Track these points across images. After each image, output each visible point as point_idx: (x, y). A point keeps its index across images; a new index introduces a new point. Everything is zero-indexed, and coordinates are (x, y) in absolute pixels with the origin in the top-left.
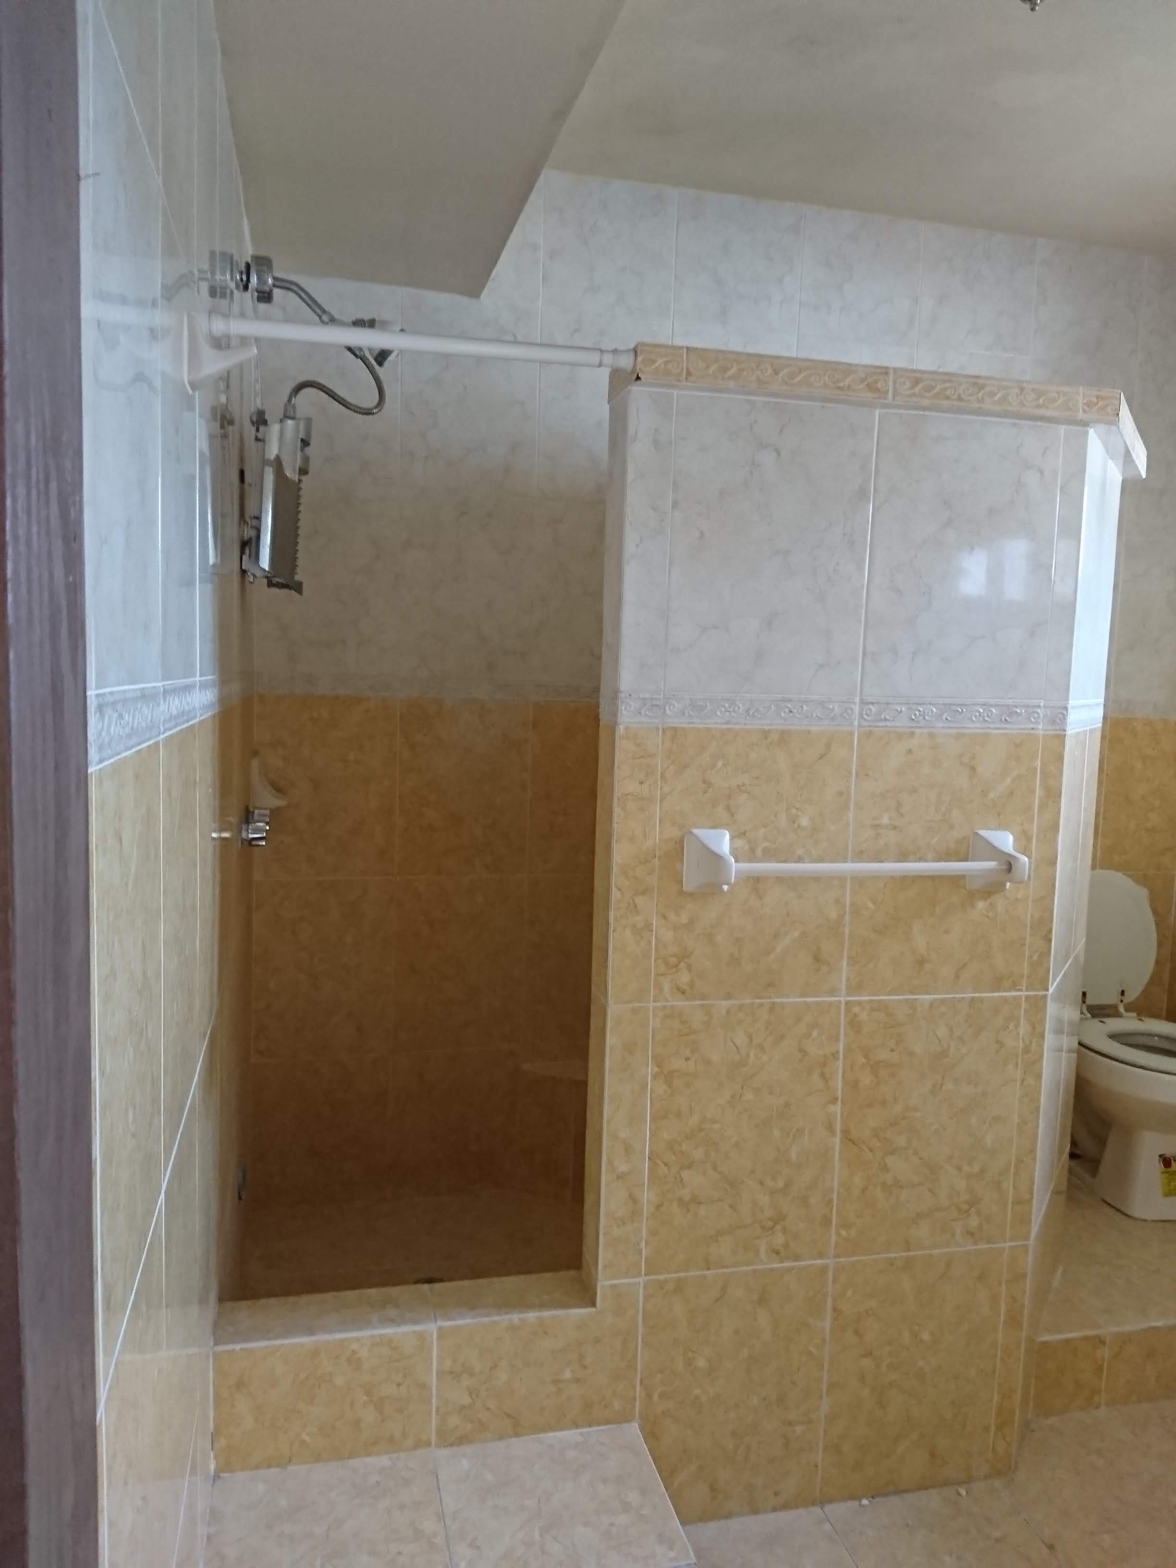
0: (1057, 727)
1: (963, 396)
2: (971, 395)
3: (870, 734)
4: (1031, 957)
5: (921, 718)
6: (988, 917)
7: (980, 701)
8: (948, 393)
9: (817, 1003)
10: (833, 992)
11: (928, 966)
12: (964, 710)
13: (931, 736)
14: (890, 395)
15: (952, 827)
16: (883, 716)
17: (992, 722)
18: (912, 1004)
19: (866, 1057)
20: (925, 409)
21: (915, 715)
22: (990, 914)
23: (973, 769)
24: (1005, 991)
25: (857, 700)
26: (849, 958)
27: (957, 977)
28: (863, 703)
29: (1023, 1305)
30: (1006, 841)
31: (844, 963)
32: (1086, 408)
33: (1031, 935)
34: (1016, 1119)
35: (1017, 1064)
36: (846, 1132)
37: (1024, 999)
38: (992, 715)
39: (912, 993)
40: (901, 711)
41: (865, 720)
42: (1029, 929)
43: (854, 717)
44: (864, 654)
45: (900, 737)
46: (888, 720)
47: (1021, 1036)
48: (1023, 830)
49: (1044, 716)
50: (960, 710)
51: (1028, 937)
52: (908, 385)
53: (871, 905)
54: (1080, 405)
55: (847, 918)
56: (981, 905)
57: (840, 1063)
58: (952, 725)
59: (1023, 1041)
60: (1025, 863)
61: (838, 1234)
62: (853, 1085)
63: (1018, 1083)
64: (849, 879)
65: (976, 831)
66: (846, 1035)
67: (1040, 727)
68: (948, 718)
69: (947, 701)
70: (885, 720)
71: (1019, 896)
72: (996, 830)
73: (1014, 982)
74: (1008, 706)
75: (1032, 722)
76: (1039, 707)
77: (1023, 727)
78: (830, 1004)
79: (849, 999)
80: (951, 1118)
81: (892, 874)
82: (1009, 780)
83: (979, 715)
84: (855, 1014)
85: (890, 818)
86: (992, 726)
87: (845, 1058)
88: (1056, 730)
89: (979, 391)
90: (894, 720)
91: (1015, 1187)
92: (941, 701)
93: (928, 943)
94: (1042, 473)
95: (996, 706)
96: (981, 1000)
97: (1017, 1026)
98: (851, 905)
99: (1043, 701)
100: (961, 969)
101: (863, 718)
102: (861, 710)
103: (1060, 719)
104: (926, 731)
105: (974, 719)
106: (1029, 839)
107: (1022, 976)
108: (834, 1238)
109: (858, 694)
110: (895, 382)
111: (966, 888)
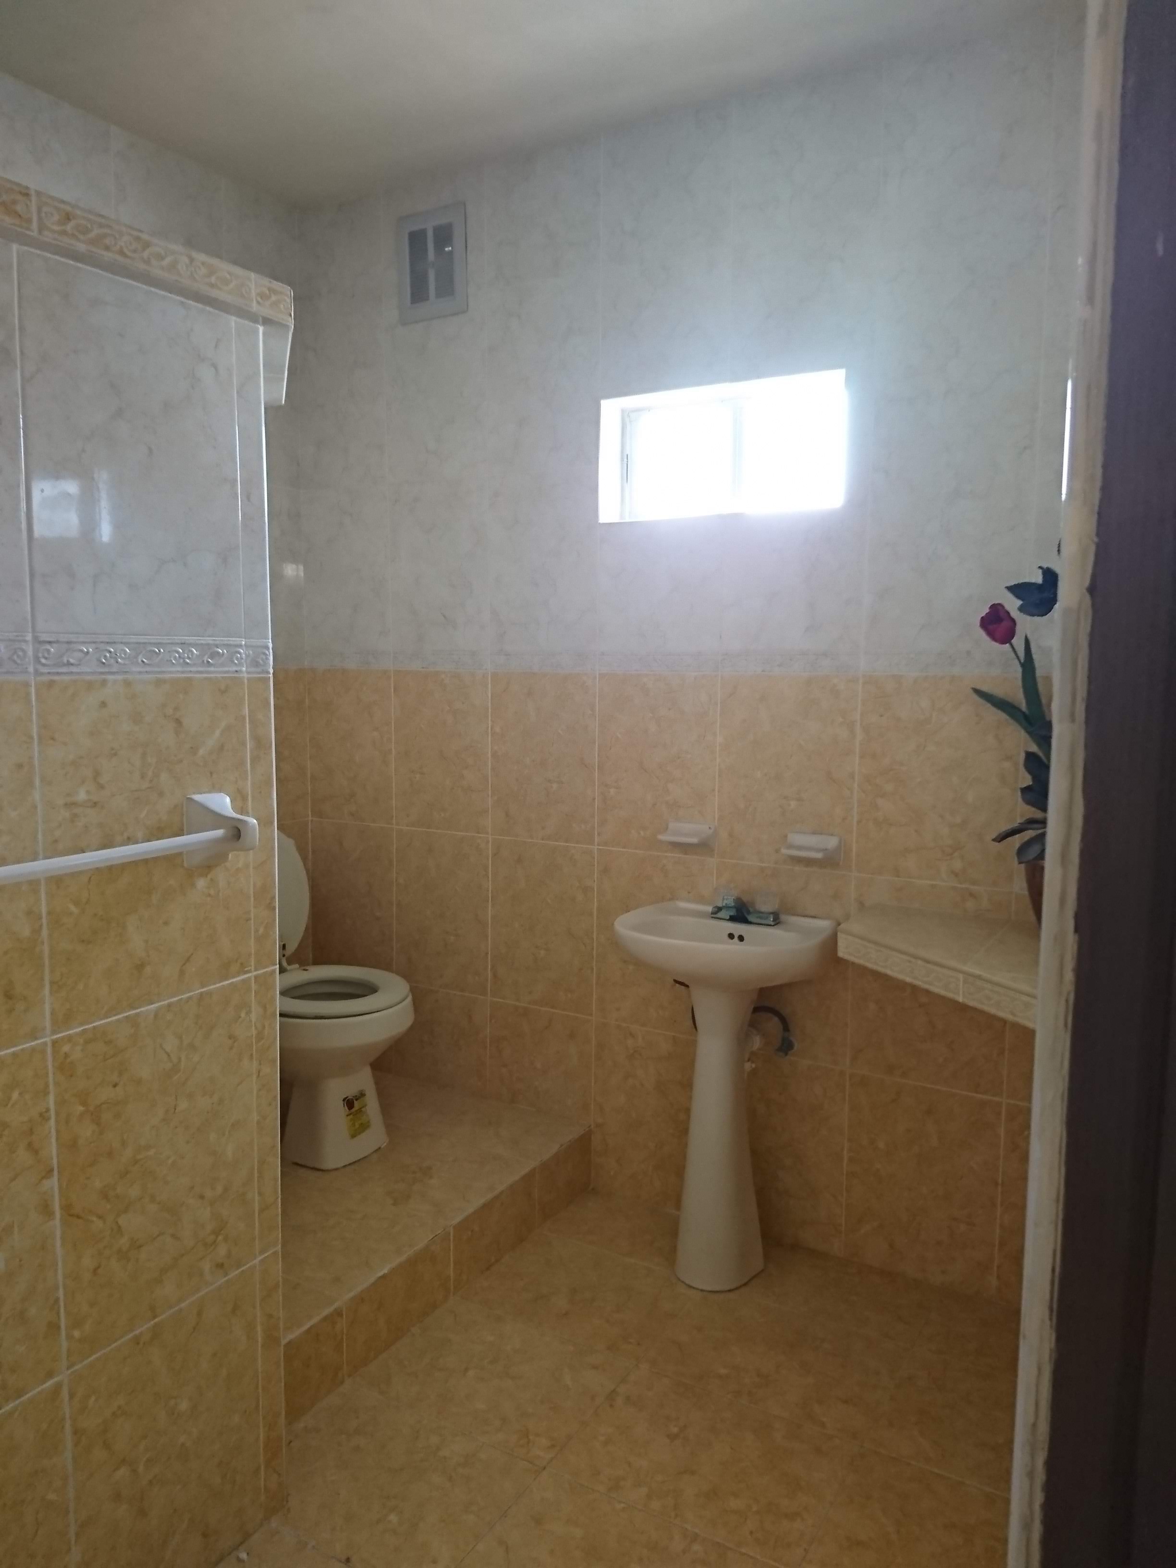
0: (259, 670)
1: (125, 250)
2: (135, 251)
3: (51, 684)
4: (257, 931)
5: (112, 661)
6: (209, 895)
7: (177, 639)
8: (107, 241)
9: (14, 1055)
10: (33, 1035)
11: (148, 970)
12: (162, 650)
13: (128, 683)
14: (35, 225)
15: (161, 794)
16: (65, 661)
17: (194, 665)
18: (133, 1022)
19: (84, 1103)
20: (77, 257)
21: (105, 657)
22: (212, 892)
23: (178, 722)
24: (234, 977)
25: (29, 637)
26: (52, 983)
27: (182, 973)
28: (37, 641)
29: (279, 1318)
30: (223, 803)
31: (47, 991)
32: (259, 299)
33: (255, 907)
34: (255, 1117)
35: (252, 1055)
36: (67, 1208)
37: (253, 981)
38: (192, 655)
39: (133, 1008)
40: (88, 652)
41: (44, 665)
42: (252, 899)
43: (27, 660)
44: (32, 575)
45: (90, 686)
46: (72, 664)
47: (253, 1023)
48: (238, 789)
49: (247, 656)
50: (157, 651)
51: (252, 909)
52: (56, 217)
53: (73, 908)
54: (253, 294)
55: (45, 933)
56: (201, 883)
57: (52, 1122)
58: (148, 669)
59: (256, 1028)
60: (254, 825)
61: (69, 1337)
62: (70, 1145)
63: (255, 1077)
64: (43, 882)
65: (189, 797)
66: (57, 1084)
67: (244, 669)
68: (144, 660)
69: (142, 639)
70: (69, 664)
71: (240, 865)
72: (210, 792)
73: (242, 964)
74: (208, 644)
75: (236, 664)
76: (240, 646)
77: (226, 669)
78: (33, 1050)
79: (55, 1037)
80: (188, 1142)
81: (98, 866)
82: (218, 733)
83: (179, 657)
84: (66, 1053)
85: (88, 792)
86: (193, 669)
87: (57, 1114)
88: (259, 673)
89: (144, 250)
90: (79, 665)
91: (260, 1194)
92: (133, 639)
93: (146, 942)
94: (215, 366)
95: (195, 645)
96: (210, 994)
97: (249, 1013)
98: (49, 913)
99: (244, 640)
100: (184, 964)
101: (40, 662)
102: (36, 651)
103: (262, 660)
104: (120, 677)
105: (174, 661)
106: (244, 798)
107: (250, 955)
108: (65, 1344)
109: (30, 630)
110: (39, 210)
111: (183, 866)
